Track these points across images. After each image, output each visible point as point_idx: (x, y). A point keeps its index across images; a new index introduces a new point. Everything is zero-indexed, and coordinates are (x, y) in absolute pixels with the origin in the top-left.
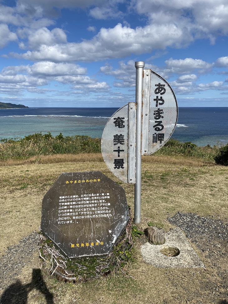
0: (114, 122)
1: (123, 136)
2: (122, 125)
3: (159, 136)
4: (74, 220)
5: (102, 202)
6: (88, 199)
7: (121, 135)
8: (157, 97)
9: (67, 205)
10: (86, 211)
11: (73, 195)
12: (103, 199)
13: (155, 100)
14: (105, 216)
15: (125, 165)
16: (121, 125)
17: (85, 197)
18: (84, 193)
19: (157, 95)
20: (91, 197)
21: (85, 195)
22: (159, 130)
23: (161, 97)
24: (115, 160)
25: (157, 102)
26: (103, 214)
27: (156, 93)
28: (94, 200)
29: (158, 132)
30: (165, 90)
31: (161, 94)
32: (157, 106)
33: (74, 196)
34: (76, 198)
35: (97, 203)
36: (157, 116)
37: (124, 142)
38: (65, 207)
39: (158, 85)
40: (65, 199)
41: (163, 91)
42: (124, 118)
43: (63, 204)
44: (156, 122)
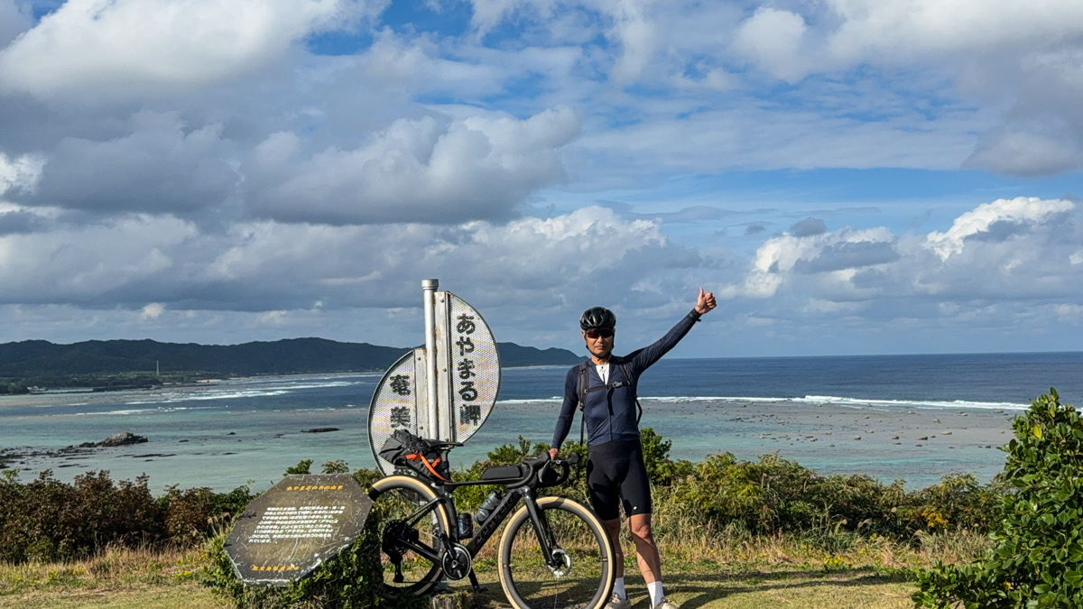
0: (391, 385)
1: (408, 410)
2: (405, 389)
3: (470, 410)
4: (272, 539)
5: (327, 519)
6: (307, 512)
7: (404, 408)
8: (462, 338)
9: (273, 520)
10: (296, 529)
11: (288, 507)
12: (331, 514)
13: (458, 343)
14: (321, 535)
17: (304, 510)
18: (307, 505)
19: (461, 335)
20: (313, 511)
21: (306, 508)
22: (470, 399)
23: (468, 339)
25: (462, 347)
26: (318, 533)
27: (460, 331)
28: (317, 514)
29: (468, 404)
30: (473, 325)
31: (468, 333)
32: (462, 354)
33: (289, 509)
34: (290, 511)
35: (319, 519)
36: (463, 373)
37: (409, 421)
38: (270, 522)
39: (461, 318)
40: (274, 511)
41: (471, 327)
42: (407, 377)
43: (268, 518)
44: (463, 383)
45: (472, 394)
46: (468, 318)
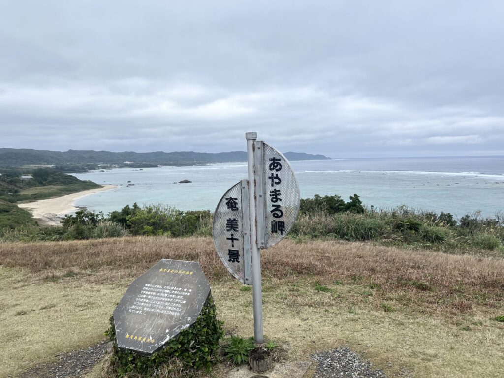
0: (227, 203)
1: (237, 221)
3: (278, 224)
4: (143, 311)
6: (168, 291)
7: (235, 219)
8: (272, 174)
9: (147, 295)
10: (159, 305)
11: (157, 285)
12: (182, 295)
13: (270, 178)
15: (240, 259)
16: (234, 207)
17: (166, 289)
18: (169, 285)
19: (272, 172)
20: (172, 291)
21: (168, 287)
22: (278, 216)
24: (230, 250)
26: (172, 311)
27: (271, 169)
28: (174, 294)
29: (277, 220)
30: (280, 165)
31: (277, 170)
32: (272, 185)
34: (158, 288)
35: (174, 298)
36: (273, 198)
37: (237, 228)
38: (144, 296)
39: (272, 160)
40: (148, 287)
41: (278, 167)
42: (236, 199)
43: (144, 292)
44: (273, 206)
45: (279, 214)
46: (277, 160)
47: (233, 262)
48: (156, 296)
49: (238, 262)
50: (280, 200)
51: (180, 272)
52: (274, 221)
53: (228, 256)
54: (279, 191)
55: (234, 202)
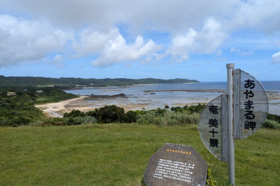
1: (217, 120)
6: (177, 165)
7: (215, 120)
9: (163, 166)
10: (174, 174)
11: (168, 160)
13: (245, 93)
15: (219, 145)
16: (215, 112)
17: (176, 163)
18: (176, 161)
19: (247, 89)
22: (250, 118)
23: (251, 91)
24: (211, 139)
25: (247, 95)
26: (185, 179)
28: (182, 167)
29: (249, 121)
32: (247, 98)
36: (247, 106)
39: (247, 81)
40: (163, 161)
41: (252, 86)
42: (217, 106)
43: (160, 164)
44: (247, 111)
46: (251, 81)
47: (214, 146)
48: (170, 167)
49: (217, 147)
50: (253, 108)
51: (181, 152)
52: (247, 121)
53: (210, 143)
54: (252, 102)
55: (215, 108)
